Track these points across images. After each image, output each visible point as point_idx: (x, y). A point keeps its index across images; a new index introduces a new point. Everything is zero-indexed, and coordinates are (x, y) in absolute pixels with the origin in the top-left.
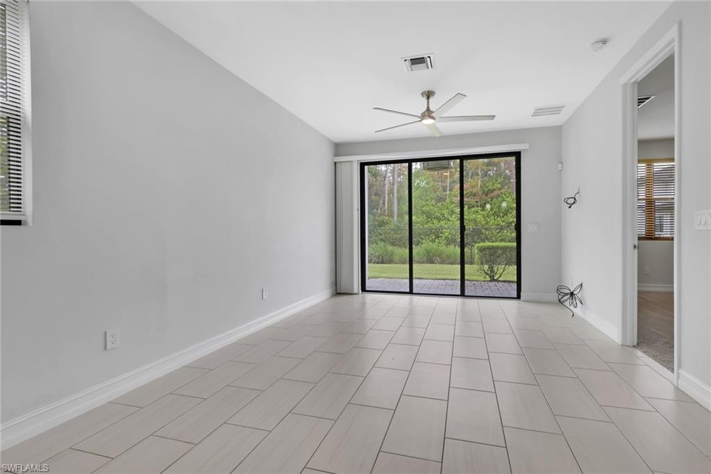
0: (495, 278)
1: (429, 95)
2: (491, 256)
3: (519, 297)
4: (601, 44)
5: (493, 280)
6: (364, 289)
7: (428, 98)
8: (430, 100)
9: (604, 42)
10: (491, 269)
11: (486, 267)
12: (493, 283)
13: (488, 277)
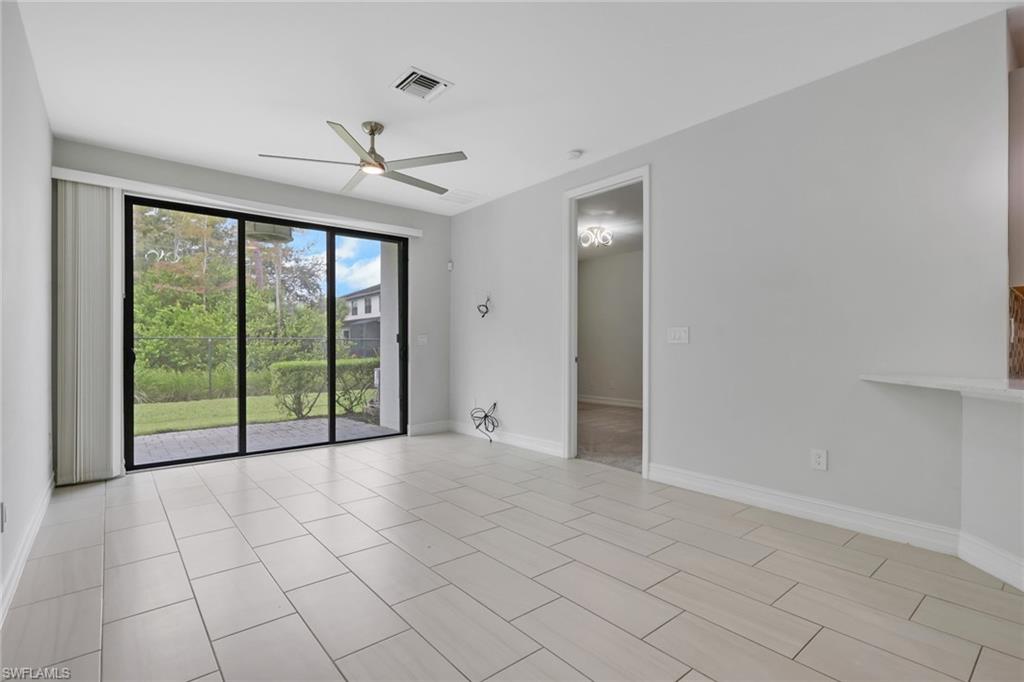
0: (304, 413)
1: (375, 129)
2: (297, 382)
3: (404, 431)
4: (577, 154)
5: (301, 417)
6: (130, 466)
7: (372, 133)
8: (376, 136)
9: (581, 152)
10: (298, 402)
11: (289, 399)
12: (301, 423)
13: (293, 413)
